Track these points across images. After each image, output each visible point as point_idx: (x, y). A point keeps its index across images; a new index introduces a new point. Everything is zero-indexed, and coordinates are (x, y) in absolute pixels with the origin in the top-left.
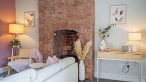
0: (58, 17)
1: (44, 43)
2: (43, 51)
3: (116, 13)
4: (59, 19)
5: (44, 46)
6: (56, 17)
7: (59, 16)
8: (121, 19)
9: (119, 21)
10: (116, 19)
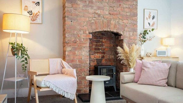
0: (97, 14)
1: (75, 49)
2: (72, 61)
3: (149, 18)
4: (99, 15)
5: (74, 54)
6: (95, 13)
7: (99, 12)
8: (153, 24)
9: (152, 26)
10: (149, 24)
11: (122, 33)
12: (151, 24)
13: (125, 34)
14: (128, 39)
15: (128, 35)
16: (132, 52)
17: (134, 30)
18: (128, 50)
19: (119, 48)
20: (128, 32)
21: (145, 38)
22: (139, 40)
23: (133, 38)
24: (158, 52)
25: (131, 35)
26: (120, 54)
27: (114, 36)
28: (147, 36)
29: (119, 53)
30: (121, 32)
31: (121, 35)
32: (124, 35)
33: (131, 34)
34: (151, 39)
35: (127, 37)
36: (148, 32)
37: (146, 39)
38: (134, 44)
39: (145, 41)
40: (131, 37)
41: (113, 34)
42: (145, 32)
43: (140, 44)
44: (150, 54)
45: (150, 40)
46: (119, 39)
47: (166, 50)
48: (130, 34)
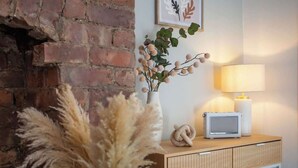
8: (190, 9)
9: (185, 17)
10: (176, 6)
11: (48, 28)
12: (182, 8)
13: (67, 37)
14: (86, 66)
15: (85, 42)
16: (108, 147)
17: (117, 18)
18: (89, 133)
19: (31, 115)
20: (84, 26)
21: (165, 63)
22: (141, 69)
23: (111, 57)
24: (212, 118)
25: (102, 43)
26: (38, 153)
27: (15, 48)
28: (173, 55)
29: (34, 144)
30: (42, 19)
31: (48, 39)
32: (61, 40)
33: (103, 40)
34: (195, 65)
35: (80, 53)
36: (175, 34)
37: (168, 68)
38: (121, 97)
39: (163, 77)
40: (103, 56)
41: (8, 39)
42: (164, 39)
43: (143, 90)
44: (185, 134)
45: (189, 69)
46: (36, 63)
47: (236, 110)
48: (96, 39)
